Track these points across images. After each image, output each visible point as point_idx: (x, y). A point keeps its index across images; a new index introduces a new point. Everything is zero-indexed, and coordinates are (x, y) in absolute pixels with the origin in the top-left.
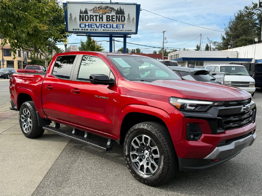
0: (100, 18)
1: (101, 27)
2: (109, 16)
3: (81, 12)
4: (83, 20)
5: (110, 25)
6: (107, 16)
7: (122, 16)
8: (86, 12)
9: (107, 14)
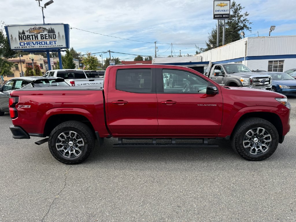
0: (35, 37)
1: (37, 44)
2: (43, 35)
3: (20, 33)
4: (22, 40)
5: (44, 42)
6: (41, 35)
7: (53, 35)
8: (23, 33)
9: (41, 34)
